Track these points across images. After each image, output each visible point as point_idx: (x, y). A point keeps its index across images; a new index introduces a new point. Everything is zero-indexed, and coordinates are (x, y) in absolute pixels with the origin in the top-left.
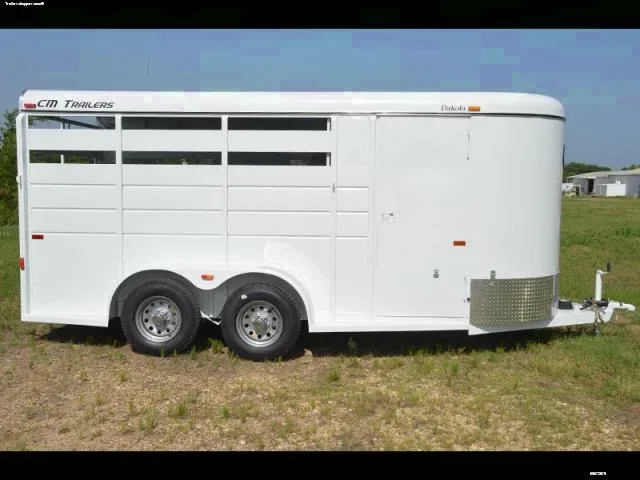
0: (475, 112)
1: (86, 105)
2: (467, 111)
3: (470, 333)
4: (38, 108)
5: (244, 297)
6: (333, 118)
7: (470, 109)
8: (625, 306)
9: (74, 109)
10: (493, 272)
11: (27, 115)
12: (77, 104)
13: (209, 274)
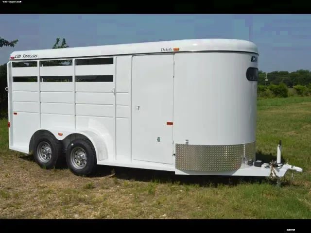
0: (177, 51)
1: (29, 56)
2: (173, 51)
3: (176, 174)
4: (15, 59)
5: (72, 144)
6: (114, 58)
7: (175, 49)
8: (295, 168)
9: (25, 58)
10: (187, 140)
11: (12, 62)
12: (26, 56)
13: (61, 133)
